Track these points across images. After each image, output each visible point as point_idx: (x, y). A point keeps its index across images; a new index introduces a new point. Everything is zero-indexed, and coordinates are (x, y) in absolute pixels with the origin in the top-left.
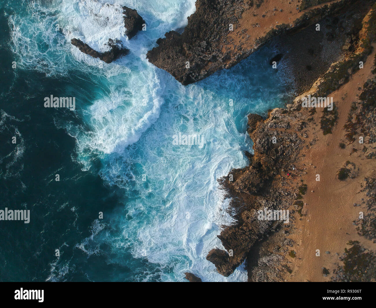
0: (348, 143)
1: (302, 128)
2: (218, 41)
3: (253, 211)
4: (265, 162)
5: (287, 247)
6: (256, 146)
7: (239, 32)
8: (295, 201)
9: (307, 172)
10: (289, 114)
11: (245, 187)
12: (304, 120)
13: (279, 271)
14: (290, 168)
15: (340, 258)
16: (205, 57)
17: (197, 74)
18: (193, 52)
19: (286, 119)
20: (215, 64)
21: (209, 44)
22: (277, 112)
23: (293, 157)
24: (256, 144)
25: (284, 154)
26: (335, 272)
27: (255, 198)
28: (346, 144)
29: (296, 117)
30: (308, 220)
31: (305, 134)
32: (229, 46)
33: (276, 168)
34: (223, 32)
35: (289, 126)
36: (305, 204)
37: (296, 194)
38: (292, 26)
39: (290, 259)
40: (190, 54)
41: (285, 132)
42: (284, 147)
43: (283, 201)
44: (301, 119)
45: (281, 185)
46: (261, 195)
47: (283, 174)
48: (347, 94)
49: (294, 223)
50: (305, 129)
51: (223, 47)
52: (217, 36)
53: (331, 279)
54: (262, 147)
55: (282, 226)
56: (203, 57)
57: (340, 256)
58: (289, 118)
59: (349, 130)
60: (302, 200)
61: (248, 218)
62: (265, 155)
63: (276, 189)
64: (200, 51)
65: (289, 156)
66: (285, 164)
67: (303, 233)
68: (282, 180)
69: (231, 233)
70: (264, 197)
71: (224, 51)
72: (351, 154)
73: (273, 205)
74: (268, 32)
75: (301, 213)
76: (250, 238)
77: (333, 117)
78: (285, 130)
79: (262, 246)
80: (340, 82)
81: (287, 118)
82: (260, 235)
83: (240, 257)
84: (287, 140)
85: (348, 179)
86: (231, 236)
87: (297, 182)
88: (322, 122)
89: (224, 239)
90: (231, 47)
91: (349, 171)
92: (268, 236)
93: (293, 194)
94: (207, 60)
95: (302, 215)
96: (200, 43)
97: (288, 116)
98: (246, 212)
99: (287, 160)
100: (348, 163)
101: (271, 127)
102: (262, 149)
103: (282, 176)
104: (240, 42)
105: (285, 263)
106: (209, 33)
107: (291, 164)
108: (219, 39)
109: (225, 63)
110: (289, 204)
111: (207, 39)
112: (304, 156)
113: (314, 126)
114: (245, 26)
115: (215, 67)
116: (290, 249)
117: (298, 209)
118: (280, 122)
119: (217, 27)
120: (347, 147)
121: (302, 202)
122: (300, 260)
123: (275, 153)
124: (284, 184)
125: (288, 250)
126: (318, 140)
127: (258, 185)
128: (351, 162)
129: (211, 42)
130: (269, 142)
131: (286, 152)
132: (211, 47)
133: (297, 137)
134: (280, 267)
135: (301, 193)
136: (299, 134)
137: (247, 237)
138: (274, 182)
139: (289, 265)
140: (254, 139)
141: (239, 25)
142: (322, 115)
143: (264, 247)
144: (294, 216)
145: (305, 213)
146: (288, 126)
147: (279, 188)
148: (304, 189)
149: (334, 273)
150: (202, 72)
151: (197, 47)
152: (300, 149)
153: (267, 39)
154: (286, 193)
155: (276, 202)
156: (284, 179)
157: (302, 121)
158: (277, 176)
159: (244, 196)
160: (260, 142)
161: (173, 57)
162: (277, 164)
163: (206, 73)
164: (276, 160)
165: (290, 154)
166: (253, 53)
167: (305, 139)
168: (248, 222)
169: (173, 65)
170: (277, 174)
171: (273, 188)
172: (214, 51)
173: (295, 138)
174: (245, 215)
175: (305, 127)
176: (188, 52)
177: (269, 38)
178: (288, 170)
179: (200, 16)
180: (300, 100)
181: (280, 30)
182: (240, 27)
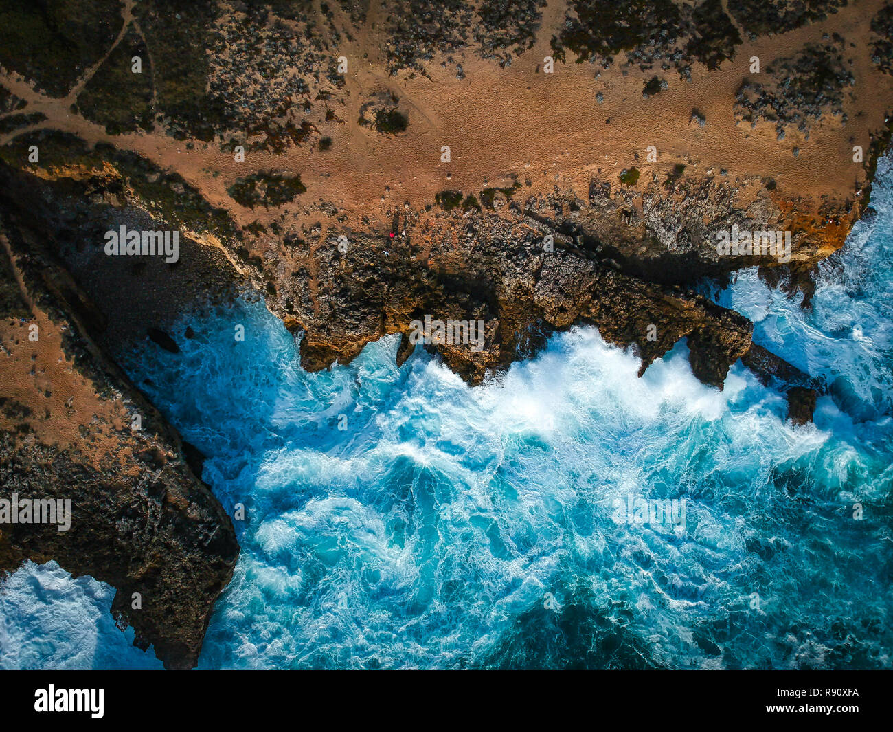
0: (315, 134)
1: (300, 242)
2: (113, 490)
3: (538, 300)
4: (405, 304)
5: (615, 194)
6: (367, 335)
7: (88, 444)
8: (484, 210)
9: (403, 203)
10: (274, 279)
12: (279, 243)
13: (687, 195)
14: (403, 244)
15: (605, 66)
16: (154, 515)
17: (200, 526)
18: (147, 549)
19: (287, 284)
20: (172, 486)
21: (124, 512)
22: (276, 307)
23: (374, 244)
24: (362, 336)
25: (372, 264)
26: (648, 65)
27: (506, 304)
28: (320, 137)
29: (276, 263)
30: (526, 166)
31: (313, 231)
32: (123, 461)
33: (412, 273)
34: (92, 482)
35: (301, 273)
36: (485, 185)
37: (464, 214)
38: (65, 326)
39: (644, 181)
40: (153, 557)
41: (318, 276)
42: (355, 270)
43: (493, 237)
44: (279, 249)
45: (452, 253)
46: (493, 291)
47: (423, 256)
48: (204, 170)
49: (545, 197)
50: (301, 235)
51: (126, 476)
52: (104, 496)
53: (668, 67)
54: (364, 319)
55: (560, 223)
56: (156, 519)
57: (600, 68)
58: (282, 276)
59: (284, 141)
60: (477, 194)
61: (562, 310)
62: (385, 308)
63: (467, 261)
64: (141, 531)
65: (374, 253)
66: (398, 258)
67: (564, 169)
68: (440, 254)
70: (496, 283)
71: (135, 470)
72: (342, 121)
73: (509, 257)
74: (81, 376)
75: (511, 189)
76: (617, 290)
77: (259, 184)
78: (312, 278)
79: (634, 255)
80: (180, 191)
81: (283, 280)
82: (602, 269)
83: (679, 302)
84: (337, 267)
85: (401, 109)
87: (434, 219)
88: (277, 202)
90: (125, 456)
91: (380, 114)
92: (599, 249)
93: (468, 218)
94: (163, 507)
95: (518, 185)
96: (122, 534)
97: (279, 281)
98: (549, 318)
100: (362, 121)
101: (309, 311)
102: (369, 318)
103: (430, 256)
104: (110, 437)
105: (662, 189)
106: (98, 518)
107: (394, 242)
108: (106, 491)
109: (166, 461)
110: (495, 221)
111: (112, 520)
112: (366, 220)
113: (289, 216)
114: (73, 432)
115: (179, 483)
116: (616, 185)
117: (504, 197)
118: (297, 295)
119: (82, 500)
120: (326, 134)
121: (481, 193)
122: (639, 155)
123: (373, 288)
124: (448, 246)
125: (621, 190)
126: (321, 200)
127: (463, 306)
128: (359, 115)
129: (118, 508)
130: (348, 307)
131: (366, 262)
132: (129, 505)
133: (324, 248)
134: (675, 197)
135: (461, 202)
136: (315, 244)
137: (617, 299)
138: (449, 270)
139: (661, 176)
140: (350, 343)
141: (71, 447)
142: (259, 208)
143: (636, 250)
144: (524, 203)
145: (510, 179)
146: (301, 275)
147: (462, 255)
148: (449, 199)
149: (651, 67)
150: (195, 514)
151: (134, 542)
152: (352, 234)
153: (99, 373)
154: (470, 235)
155: (500, 253)
156: (436, 249)
157: (282, 246)
158: (430, 267)
159: (510, 333)
160: (354, 328)
161: (166, 602)
162: (401, 274)
163: (194, 503)
164: (392, 279)
165: (368, 253)
166: (133, 398)
167: (324, 229)
168: (573, 306)
169: (188, 597)
170: (427, 268)
171: (465, 268)
172: (139, 496)
173: (327, 251)
174: (558, 318)
175: (294, 236)
176: (150, 563)
177: (96, 370)
178: (411, 246)
179: (61, 547)
180: (238, 263)
181: (76, 349)
182: (75, 444)
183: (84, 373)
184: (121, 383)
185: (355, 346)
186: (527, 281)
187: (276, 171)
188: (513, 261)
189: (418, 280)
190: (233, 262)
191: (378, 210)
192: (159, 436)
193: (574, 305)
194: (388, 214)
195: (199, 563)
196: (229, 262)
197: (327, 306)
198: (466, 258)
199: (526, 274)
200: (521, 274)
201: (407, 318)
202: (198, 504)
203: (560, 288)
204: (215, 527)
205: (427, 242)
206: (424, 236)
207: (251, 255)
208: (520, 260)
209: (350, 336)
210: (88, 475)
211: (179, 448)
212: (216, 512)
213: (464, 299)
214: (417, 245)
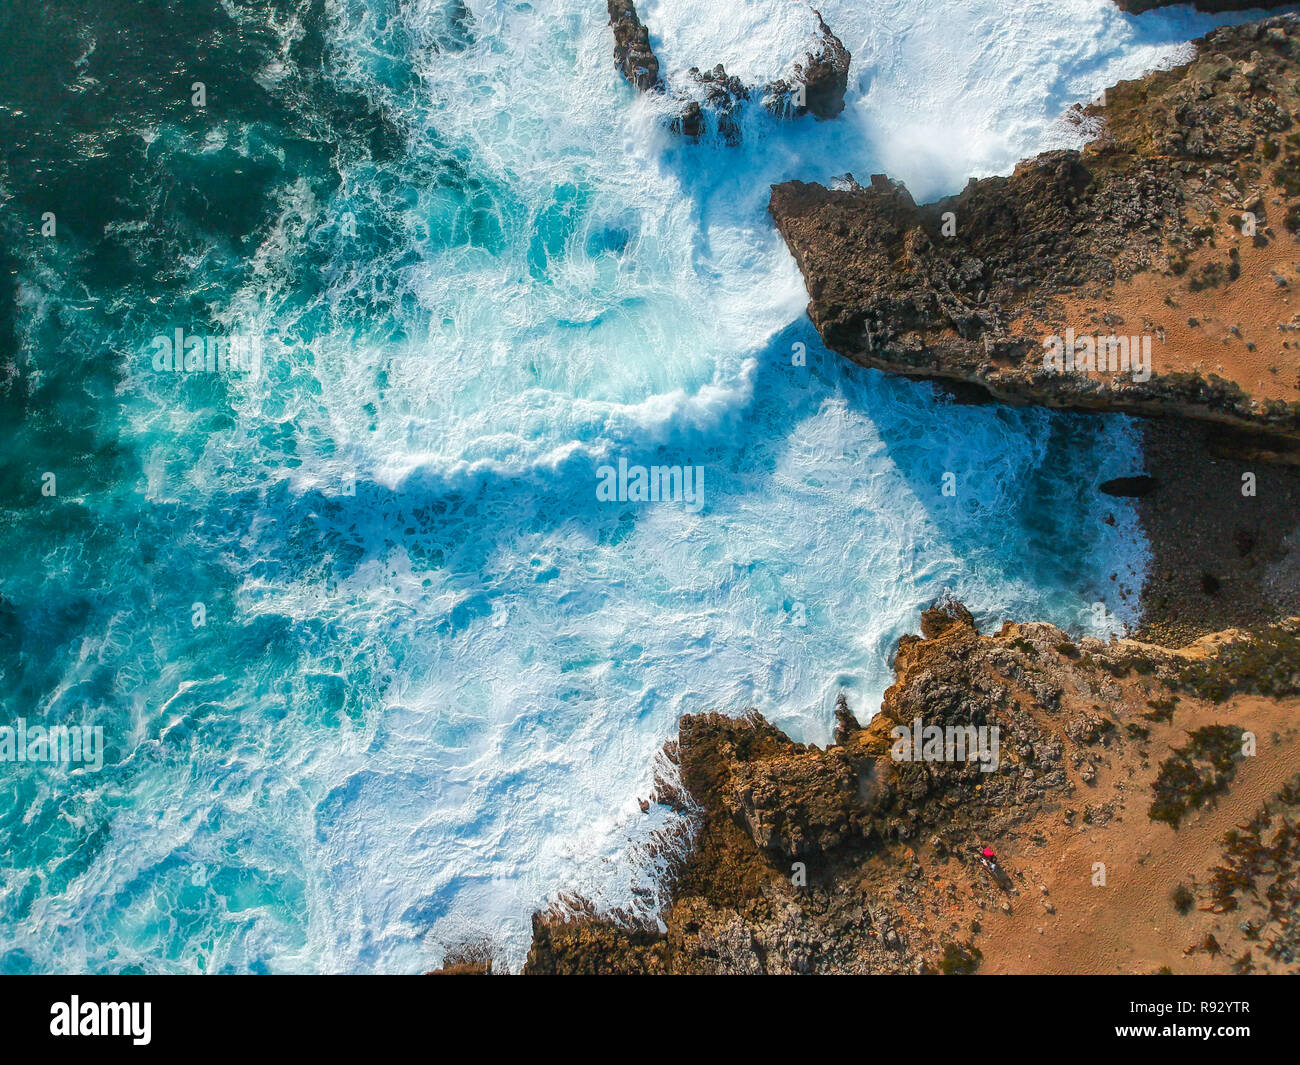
0: (1208, 904)
1: (1093, 740)
2: (1020, 291)
3: (732, 916)
6: (903, 691)
7: (1095, 310)
9: (1015, 907)
10: (1078, 665)
11: (769, 803)
12: (1116, 717)
14: (963, 850)
16: (950, 303)
17: (891, 333)
18: (925, 266)
19: (1057, 674)
20: (961, 345)
21: (986, 279)
23: (1001, 818)
24: (909, 684)
25: (977, 787)
27: (767, 877)
28: (1198, 904)
29: (1095, 689)
31: (1091, 769)
32: (1040, 327)
33: (919, 818)
34: (1050, 279)
35: (1054, 701)
37: (924, 960)
40: (911, 265)
41: (1030, 715)
44: (1108, 709)
45: (892, 889)
47: (926, 857)
48: (1295, 731)
50: (1099, 750)
51: (1020, 314)
52: (1023, 276)
56: (944, 301)
58: (1072, 677)
59: (1237, 859)
61: (693, 928)
63: (865, 895)
64: (948, 277)
65: (989, 805)
66: (955, 825)
68: (907, 876)
69: (591, 944)
70: (803, 895)
71: (1017, 329)
72: (1191, 952)
73: (816, 946)
74: (1179, 371)
78: (1035, 706)
81: (1066, 674)
84: (1015, 747)
86: (583, 951)
87: (956, 920)
88: (1169, 769)
89: (548, 945)
90: (1042, 333)
93: (912, 958)
94: (949, 317)
96: (965, 259)
97: (1069, 669)
98: (700, 902)
99: (974, 813)
101: (998, 662)
103: (917, 861)
106: (1006, 253)
107: (977, 842)
108: (1026, 285)
109: (993, 364)
111: (990, 262)
112: (1040, 841)
113: (1137, 763)
114: (1122, 308)
115: (956, 355)
118: (1031, 669)
119: (1042, 254)
120: (1193, 916)
124: (906, 896)
126: (1119, 820)
127: (819, 828)
129: (996, 278)
131: (987, 784)
132: (987, 289)
133: (1057, 758)
135: (941, 973)
136: (1071, 753)
138: (875, 862)
140: (914, 663)
141: (1109, 293)
142: (1182, 742)
146: (1051, 699)
147: (877, 899)
148: (962, 964)
150: (908, 339)
151: (945, 262)
152: (1040, 807)
153: (1163, 390)
154: (891, 935)
155: (831, 942)
156: (917, 877)
157: (1108, 717)
158: (903, 846)
159: (732, 841)
160: (927, 686)
161: (856, 237)
162: (931, 804)
163: (920, 348)
164: (937, 789)
165: (997, 799)
166: (1097, 397)
167: (1079, 783)
168: (683, 944)
169: (837, 259)
170: (906, 841)
171: (858, 883)
172: (986, 307)
173: (1050, 757)
174: (689, 911)
175: (1107, 743)
176: (908, 257)
177: (1170, 390)
178: (952, 854)
179: (1016, 194)
180: (1139, 649)
181: (1216, 394)
182: (1107, 300)
183: (1177, 376)
184: (1127, 402)
185: (904, 665)
186: (766, 931)
187: (1209, 809)
188: (806, 945)
189: (903, 814)
190: (1146, 647)
191: (1037, 868)
192: (1028, 382)
193: (682, 949)
194: (1020, 874)
195: (856, 299)
196: (1150, 642)
197: (984, 686)
198: (869, 897)
199: (775, 940)
200: (782, 935)
201: (873, 753)
202: (914, 351)
203: (717, 957)
204: (874, 345)
205: (937, 878)
206: (947, 883)
207: (1134, 672)
208: (797, 953)
209: (921, 671)
210: (1063, 282)
211: (991, 389)
212: (888, 360)
213: (827, 839)
214: (946, 862)
